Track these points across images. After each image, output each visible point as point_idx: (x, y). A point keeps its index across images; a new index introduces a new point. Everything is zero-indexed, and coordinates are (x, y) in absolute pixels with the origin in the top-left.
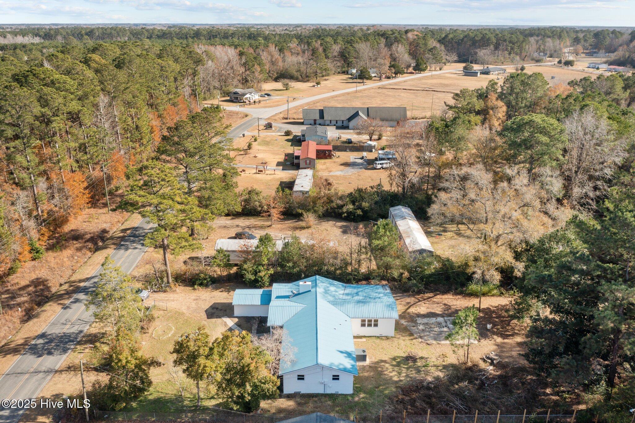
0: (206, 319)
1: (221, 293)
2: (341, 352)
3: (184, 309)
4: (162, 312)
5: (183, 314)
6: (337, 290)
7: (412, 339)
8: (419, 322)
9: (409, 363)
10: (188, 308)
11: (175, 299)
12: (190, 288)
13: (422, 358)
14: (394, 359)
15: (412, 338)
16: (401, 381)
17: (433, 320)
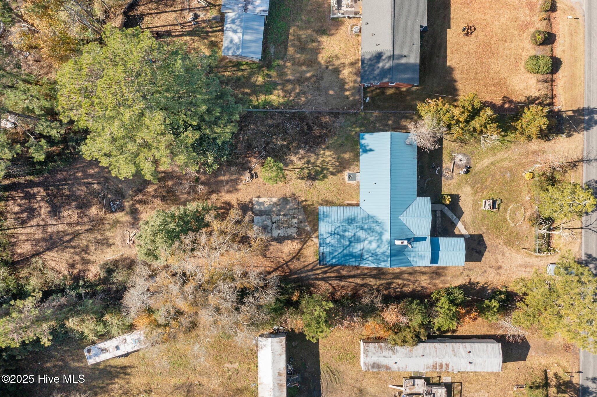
0: (484, 236)
1: (478, 280)
2: (371, 150)
3: (507, 250)
4: (527, 245)
5: (505, 243)
6: (368, 246)
7: (306, 201)
8: (295, 230)
9: (314, 172)
10: (503, 253)
11: (519, 268)
12: (509, 289)
13: (303, 179)
14: (325, 177)
15: (304, 203)
16: (324, 149)
17: (281, 232)
